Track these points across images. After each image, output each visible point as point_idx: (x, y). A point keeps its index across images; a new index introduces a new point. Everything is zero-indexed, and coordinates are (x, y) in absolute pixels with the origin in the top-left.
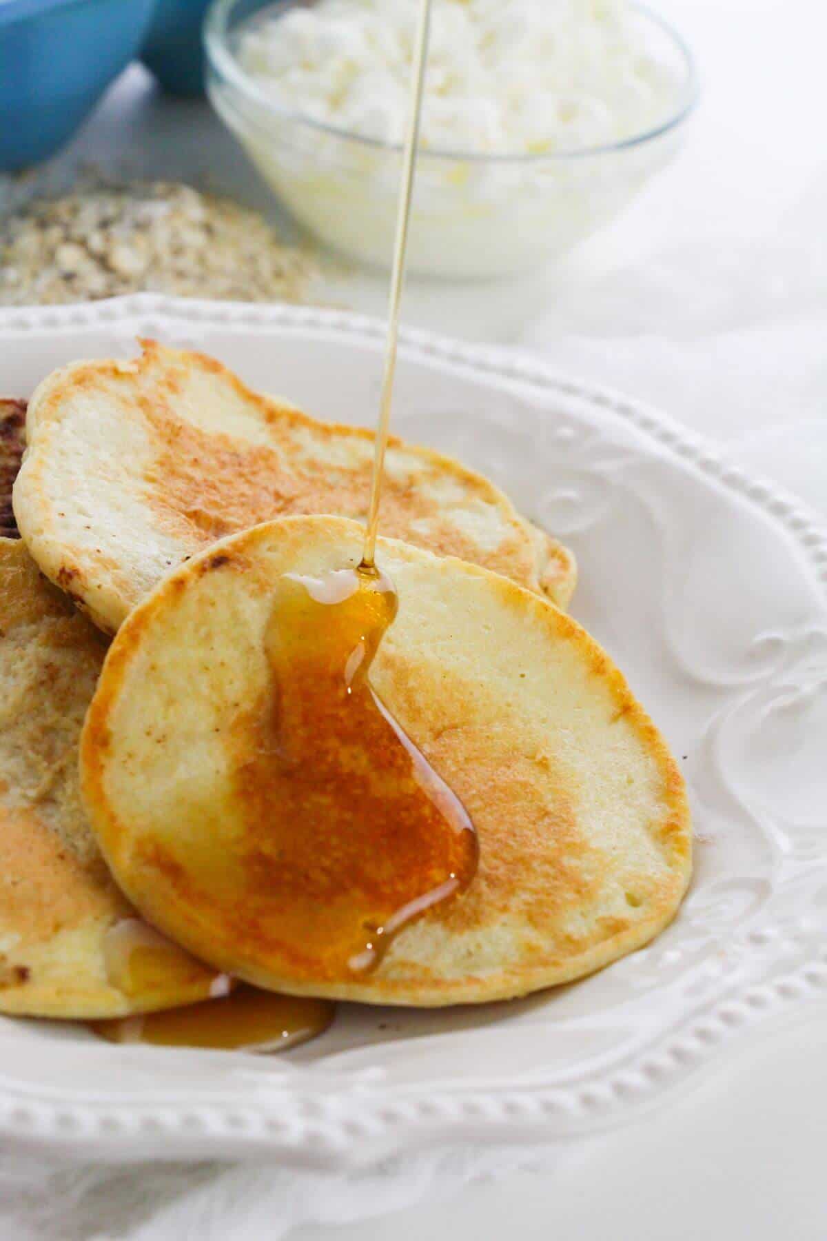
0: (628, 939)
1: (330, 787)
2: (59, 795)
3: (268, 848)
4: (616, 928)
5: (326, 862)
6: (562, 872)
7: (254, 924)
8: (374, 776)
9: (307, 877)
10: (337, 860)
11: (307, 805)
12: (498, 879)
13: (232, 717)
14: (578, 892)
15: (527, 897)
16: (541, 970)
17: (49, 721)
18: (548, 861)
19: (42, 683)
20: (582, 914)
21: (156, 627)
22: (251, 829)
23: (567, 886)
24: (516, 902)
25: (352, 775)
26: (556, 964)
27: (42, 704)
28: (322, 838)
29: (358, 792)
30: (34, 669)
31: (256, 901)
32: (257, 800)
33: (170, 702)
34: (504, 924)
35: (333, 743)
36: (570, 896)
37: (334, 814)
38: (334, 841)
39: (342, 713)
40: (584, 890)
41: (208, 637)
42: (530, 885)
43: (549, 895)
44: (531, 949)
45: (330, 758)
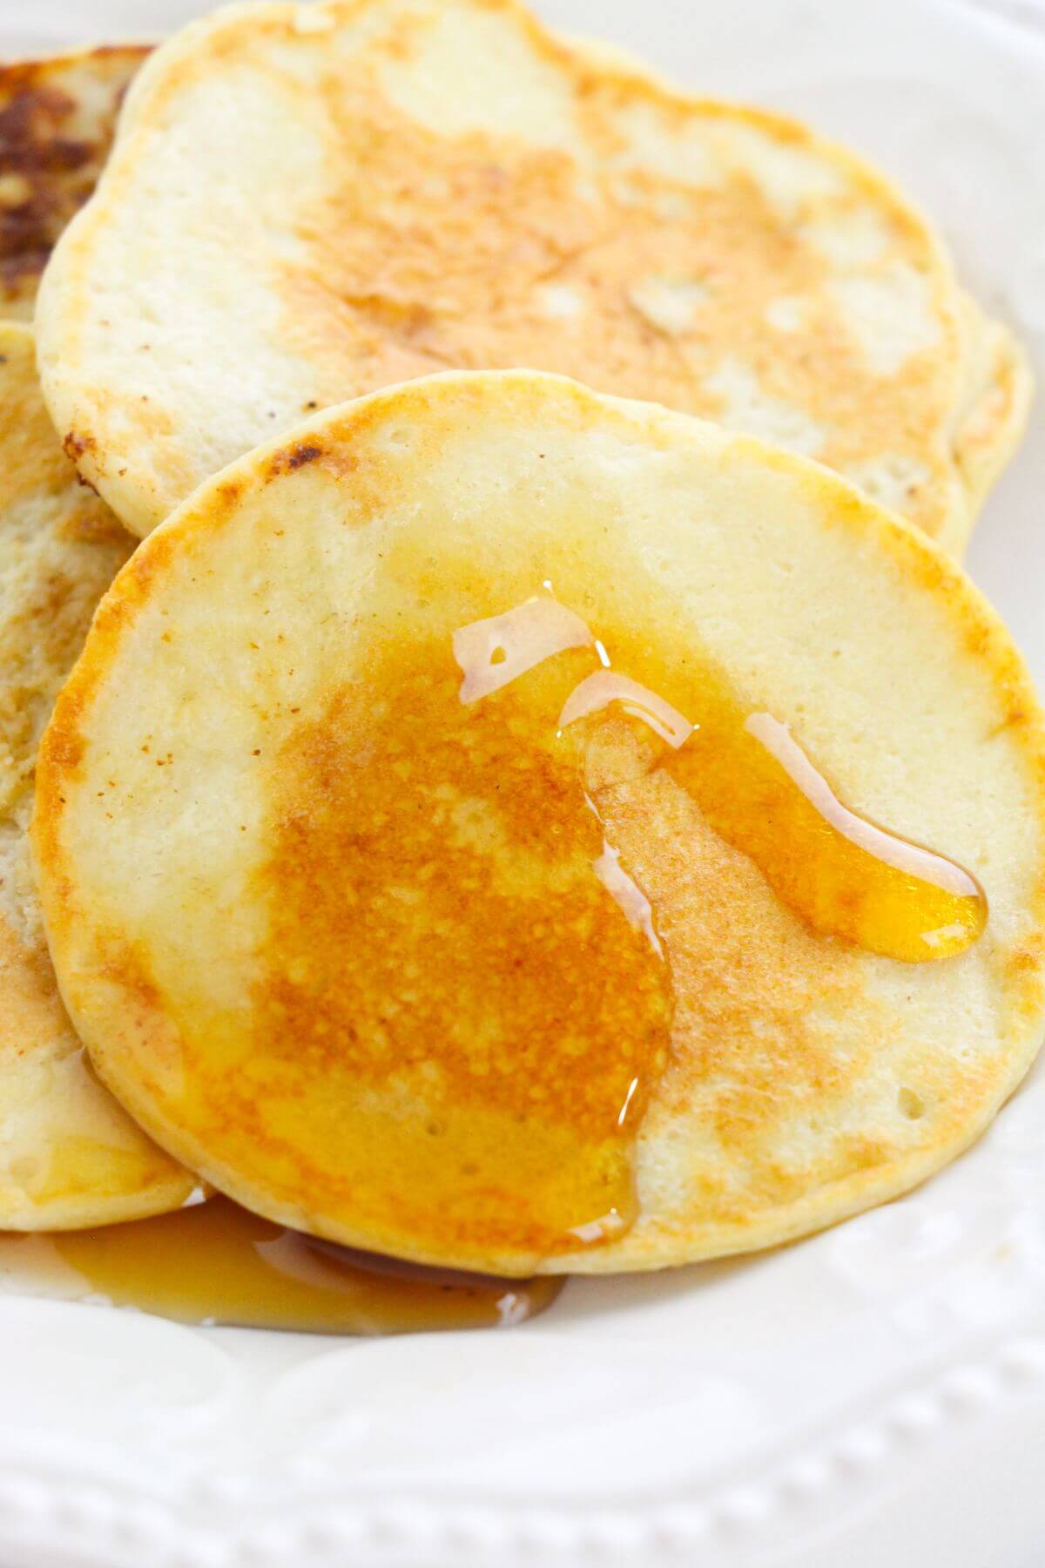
0: (876, 1183)
1: (425, 873)
2: (21, 816)
3: (298, 973)
4: (867, 1157)
5: (390, 1010)
6: (800, 1046)
7: (250, 1108)
8: (502, 855)
9: (353, 1035)
10: (407, 1007)
11: (378, 903)
12: (683, 1048)
13: (286, 730)
14: (818, 1083)
15: (725, 1086)
16: (711, 1227)
17: (31, 683)
18: (782, 1020)
19: (37, 612)
20: (814, 1125)
21: (181, 565)
22: (280, 935)
23: (800, 1071)
24: (704, 1096)
25: (467, 851)
26: (739, 1220)
27: (29, 650)
28: (391, 963)
29: (471, 884)
30: (30, 586)
31: (262, 1069)
32: (299, 885)
33: (187, 698)
34: (673, 1136)
35: (445, 792)
36: (801, 1090)
37: (419, 925)
38: (411, 971)
39: (468, 739)
40: (827, 1080)
41: (263, 592)
42: (739, 1066)
43: (765, 1085)
44: (707, 1187)
45: (438, 819)
